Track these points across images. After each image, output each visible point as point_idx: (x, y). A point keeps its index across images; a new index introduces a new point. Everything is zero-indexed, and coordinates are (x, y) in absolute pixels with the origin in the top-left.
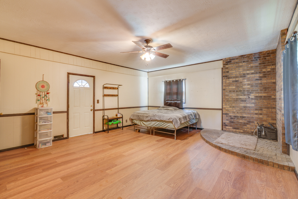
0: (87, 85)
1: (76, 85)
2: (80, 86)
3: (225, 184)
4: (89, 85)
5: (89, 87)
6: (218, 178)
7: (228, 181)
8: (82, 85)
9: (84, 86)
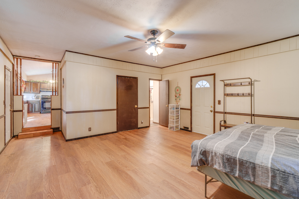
0: (208, 85)
1: (197, 86)
2: (201, 86)
3: (50, 190)
4: (210, 85)
5: (209, 86)
6: (60, 190)
7: (49, 194)
8: (202, 86)
9: (204, 86)
